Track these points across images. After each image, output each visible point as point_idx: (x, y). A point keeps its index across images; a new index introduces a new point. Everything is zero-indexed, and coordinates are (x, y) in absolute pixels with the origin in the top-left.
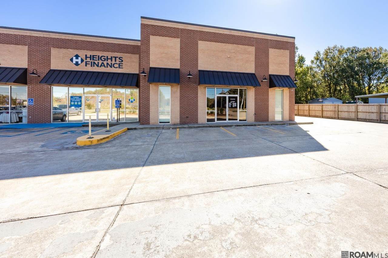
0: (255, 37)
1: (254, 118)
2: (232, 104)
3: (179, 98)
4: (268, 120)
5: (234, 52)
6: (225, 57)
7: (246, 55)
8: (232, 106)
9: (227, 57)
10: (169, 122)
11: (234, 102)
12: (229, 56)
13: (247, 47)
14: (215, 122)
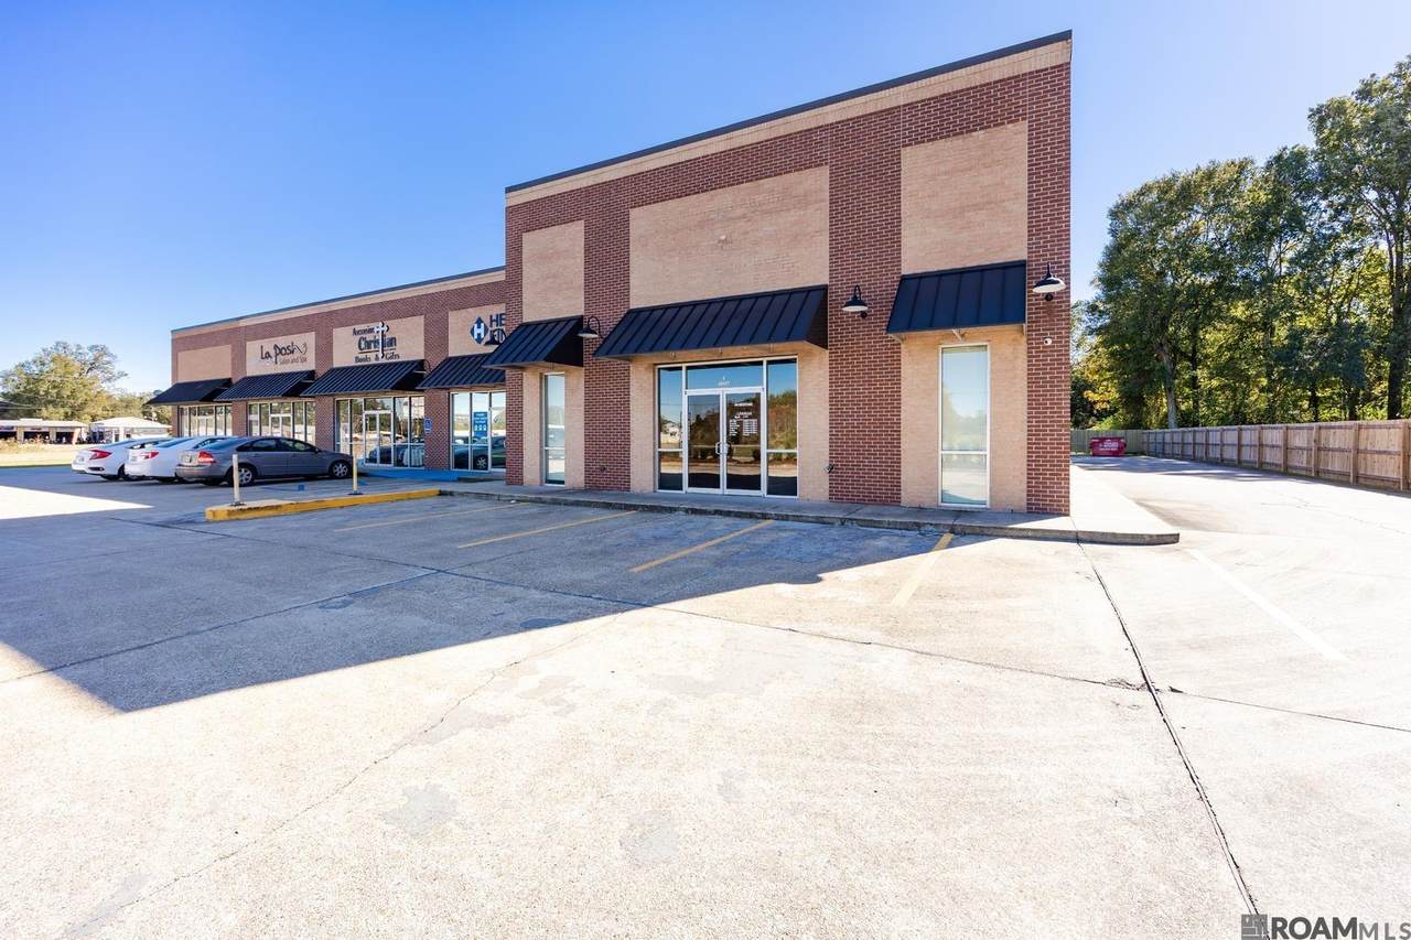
0: (831, 119)
1: (827, 487)
2: (740, 423)
3: (582, 408)
4: (895, 500)
5: (744, 216)
6: (712, 243)
7: (792, 213)
8: (739, 431)
9: (719, 241)
10: (563, 482)
11: (750, 417)
12: (723, 237)
13: (794, 176)
14: (683, 492)
